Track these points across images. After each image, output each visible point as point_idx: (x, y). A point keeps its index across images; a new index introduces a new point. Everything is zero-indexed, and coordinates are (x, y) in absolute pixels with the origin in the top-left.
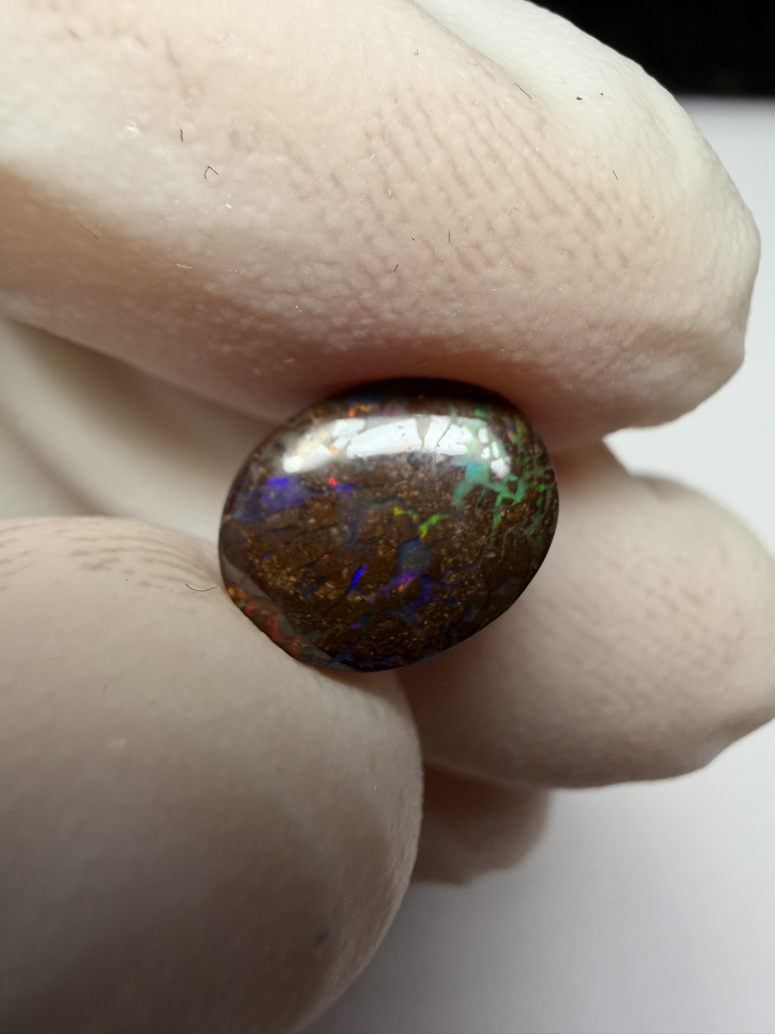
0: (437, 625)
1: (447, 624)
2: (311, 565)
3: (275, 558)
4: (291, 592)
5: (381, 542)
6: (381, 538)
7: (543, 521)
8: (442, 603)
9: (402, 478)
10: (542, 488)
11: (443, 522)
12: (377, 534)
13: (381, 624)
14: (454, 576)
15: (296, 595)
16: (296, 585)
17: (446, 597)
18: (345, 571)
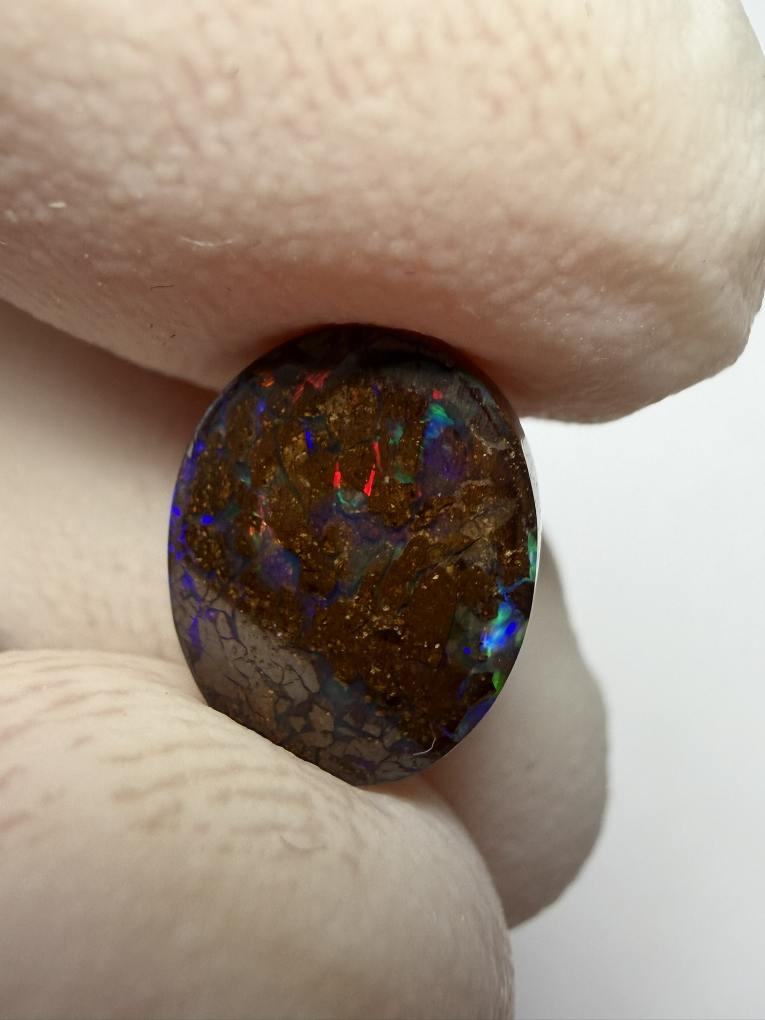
0: (196, 543)
3: (370, 410)
4: (321, 407)
6: (321, 545)
8: (214, 564)
9: (375, 612)
12: (327, 544)
13: (229, 484)
16: (325, 417)
17: (219, 572)
18: (308, 485)
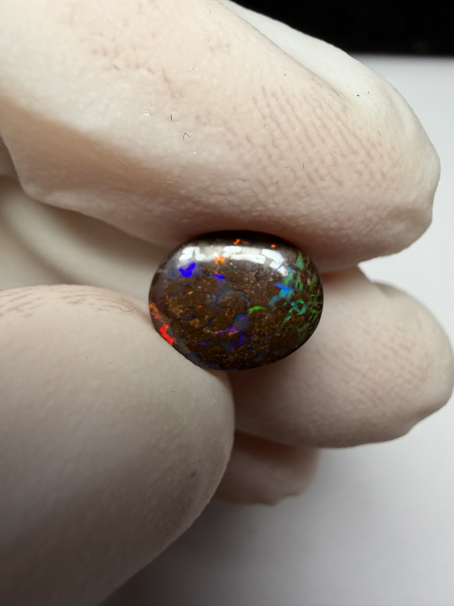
0: (241, 357)
1: (245, 359)
2: (192, 308)
3: (176, 298)
4: (178, 317)
5: (228, 309)
6: (229, 307)
7: (309, 327)
8: (246, 348)
9: (249, 283)
10: (314, 311)
11: (260, 311)
12: (228, 305)
13: (214, 347)
14: (257, 338)
15: (180, 319)
16: (181, 314)
17: (249, 346)
18: (207, 316)
